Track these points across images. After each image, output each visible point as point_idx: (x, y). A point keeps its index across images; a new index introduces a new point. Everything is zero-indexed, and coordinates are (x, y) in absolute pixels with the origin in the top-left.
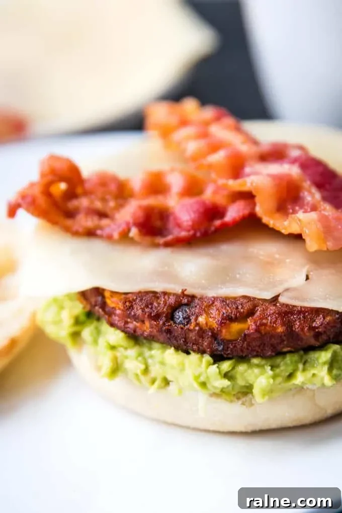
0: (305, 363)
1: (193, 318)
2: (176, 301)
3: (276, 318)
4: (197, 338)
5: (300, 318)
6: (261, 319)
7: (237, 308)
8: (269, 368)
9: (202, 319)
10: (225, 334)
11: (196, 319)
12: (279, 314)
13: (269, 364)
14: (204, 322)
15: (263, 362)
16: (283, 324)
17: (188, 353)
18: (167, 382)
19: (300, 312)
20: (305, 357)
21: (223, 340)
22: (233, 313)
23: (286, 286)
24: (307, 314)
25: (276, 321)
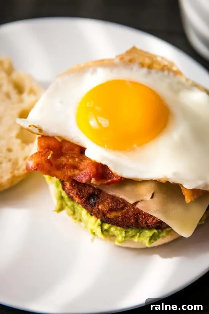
0: (140, 234)
1: (97, 205)
2: (92, 192)
3: (132, 215)
4: (97, 213)
5: (142, 217)
6: (126, 214)
7: (117, 205)
8: (124, 233)
9: (100, 207)
10: (108, 216)
11: (98, 206)
12: (134, 213)
13: (125, 231)
14: (101, 209)
15: (122, 229)
16: (134, 219)
17: (92, 215)
18: (80, 220)
19: (143, 214)
20: (141, 231)
21: (107, 218)
22: (114, 208)
23: (142, 198)
24: (146, 216)
25: (132, 217)
